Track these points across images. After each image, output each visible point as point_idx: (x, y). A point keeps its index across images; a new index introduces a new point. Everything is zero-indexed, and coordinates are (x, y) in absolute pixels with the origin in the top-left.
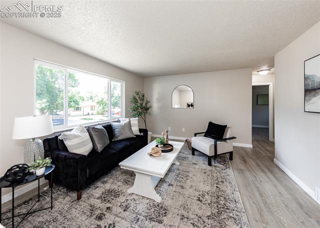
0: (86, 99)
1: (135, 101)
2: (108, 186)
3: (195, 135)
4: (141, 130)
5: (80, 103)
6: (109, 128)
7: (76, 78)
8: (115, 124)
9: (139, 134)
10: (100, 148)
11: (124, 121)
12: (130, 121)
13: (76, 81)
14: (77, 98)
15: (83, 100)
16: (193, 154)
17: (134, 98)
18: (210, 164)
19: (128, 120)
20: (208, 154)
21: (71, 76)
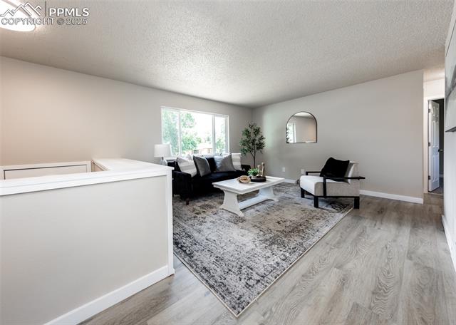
0: (203, 141)
1: (247, 133)
2: (207, 203)
3: (307, 174)
4: (243, 166)
5: (197, 145)
6: (212, 161)
7: (193, 118)
8: (216, 158)
9: (241, 169)
10: (202, 173)
11: (226, 154)
12: (231, 156)
13: (192, 120)
14: (194, 140)
15: (200, 142)
16: (303, 196)
17: (247, 131)
18: (316, 206)
19: (229, 154)
20: (313, 194)
21: (189, 117)
